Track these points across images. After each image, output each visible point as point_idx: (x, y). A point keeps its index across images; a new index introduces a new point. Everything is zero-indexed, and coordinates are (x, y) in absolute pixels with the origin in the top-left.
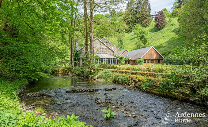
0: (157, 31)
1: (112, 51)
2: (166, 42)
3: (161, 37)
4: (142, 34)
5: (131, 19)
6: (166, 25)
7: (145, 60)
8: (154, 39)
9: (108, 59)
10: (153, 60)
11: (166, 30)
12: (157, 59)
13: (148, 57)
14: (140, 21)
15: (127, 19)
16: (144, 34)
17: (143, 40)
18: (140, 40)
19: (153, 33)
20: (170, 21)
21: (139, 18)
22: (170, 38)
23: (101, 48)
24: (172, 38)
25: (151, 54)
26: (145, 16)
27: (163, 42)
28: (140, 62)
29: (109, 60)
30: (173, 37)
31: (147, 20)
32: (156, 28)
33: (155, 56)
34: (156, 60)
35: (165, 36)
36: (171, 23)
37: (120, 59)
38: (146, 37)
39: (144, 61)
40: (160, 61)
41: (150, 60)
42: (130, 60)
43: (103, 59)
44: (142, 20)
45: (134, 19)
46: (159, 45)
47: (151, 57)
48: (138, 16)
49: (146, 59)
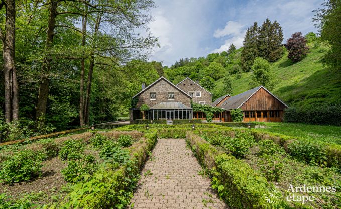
0: (292, 65)
1: (189, 97)
2: (304, 80)
3: (298, 72)
4: (258, 70)
5: (252, 53)
6: (309, 54)
7: (246, 112)
8: (285, 77)
9: (174, 111)
10: (265, 112)
11: (308, 62)
12: (272, 109)
13: (253, 106)
14: (266, 54)
15: (247, 53)
16: (262, 69)
17: (261, 79)
18: (256, 79)
19: (284, 68)
20: (316, 47)
21: (263, 50)
22: (314, 72)
23: (169, 93)
24: (318, 71)
25: (259, 101)
26: (274, 45)
27: (300, 80)
28: (236, 115)
29: (176, 112)
30: (320, 69)
31: (276, 51)
32: (290, 60)
33: (268, 105)
34: (271, 111)
35: (305, 71)
36: (319, 49)
37: (205, 109)
38: (266, 73)
39: (243, 114)
40: (280, 113)
41: (257, 112)
42: (225, 111)
43: (166, 111)
44: (269, 52)
45: (257, 52)
46: (291, 85)
47: (260, 106)
48: (262, 48)
49: (248, 109)
